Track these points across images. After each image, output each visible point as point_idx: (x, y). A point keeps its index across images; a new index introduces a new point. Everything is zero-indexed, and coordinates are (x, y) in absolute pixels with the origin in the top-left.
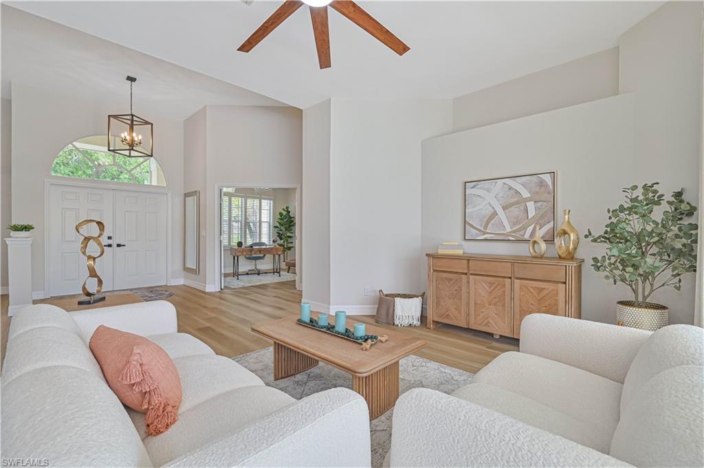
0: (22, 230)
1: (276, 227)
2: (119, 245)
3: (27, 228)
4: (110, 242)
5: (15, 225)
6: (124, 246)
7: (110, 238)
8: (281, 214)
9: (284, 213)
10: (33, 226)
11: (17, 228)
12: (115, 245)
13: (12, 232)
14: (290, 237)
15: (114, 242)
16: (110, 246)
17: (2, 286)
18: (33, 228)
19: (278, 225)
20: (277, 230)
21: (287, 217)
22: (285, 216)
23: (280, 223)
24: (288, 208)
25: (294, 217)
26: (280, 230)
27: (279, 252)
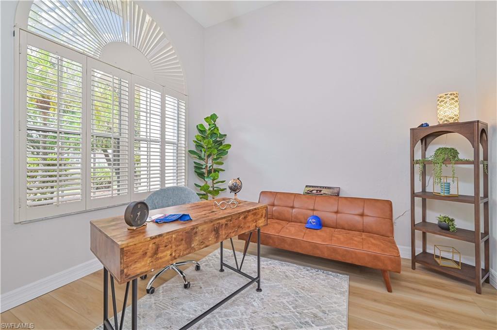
1: (191, 152)
8: (202, 131)
9: (207, 127)
14: (218, 171)
19: (194, 149)
20: (195, 158)
21: (213, 134)
22: (208, 132)
23: (199, 146)
24: (214, 117)
25: (225, 135)
26: (200, 158)
27: (260, 221)
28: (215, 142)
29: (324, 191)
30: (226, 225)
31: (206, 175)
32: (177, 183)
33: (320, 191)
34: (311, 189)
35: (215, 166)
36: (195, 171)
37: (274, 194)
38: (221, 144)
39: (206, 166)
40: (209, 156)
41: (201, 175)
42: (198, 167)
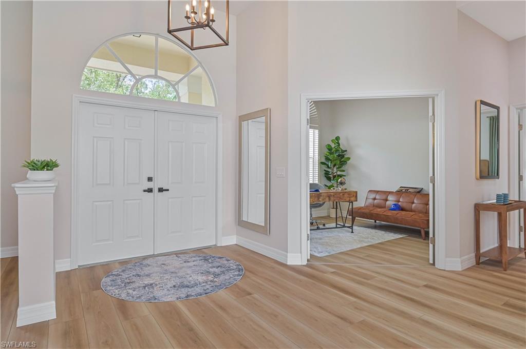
0: (42, 169)
1: (322, 163)
2: (161, 190)
3: (48, 166)
4: (150, 185)
5: (32, 162)
6: (168, 190)
7: (150, 179)
8: (330, 149)
9: (333, 146)
10: (58, 162)
11: (36, 166)
12: (156, 190)
13: (30, 171)
14: (340, 176)
15: (155, 185)
16: (150, 190)
17: (1, 247)
18: (57, 166)
19: (324, 161)
20: (324, 167)
21: (337, 151)
22: (334, 149)
23: (327, 159)
24: (338, 138)
25: (346, 151)
26: (328, 167)
27: (352, 198)
28: (339, 156)
29: (411, 190)
30: (334, 196)
31: (332, 179)
32: (313, 181)
33: (408, 190)
34: (403, 189)
35: (339, 173)
36: (325, 176)
37: (377, 192)
38: (343, 156)
39: (332, 173)
40: (335, 165)
41: (329, 179)
42: (327, 173)
